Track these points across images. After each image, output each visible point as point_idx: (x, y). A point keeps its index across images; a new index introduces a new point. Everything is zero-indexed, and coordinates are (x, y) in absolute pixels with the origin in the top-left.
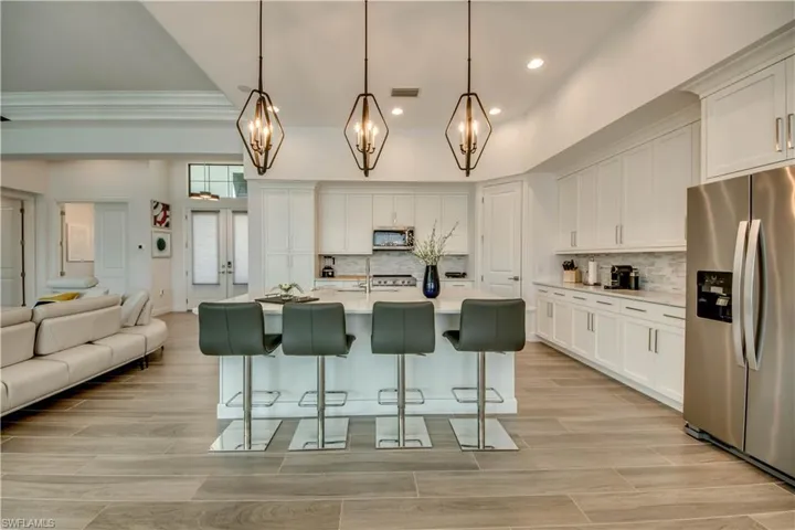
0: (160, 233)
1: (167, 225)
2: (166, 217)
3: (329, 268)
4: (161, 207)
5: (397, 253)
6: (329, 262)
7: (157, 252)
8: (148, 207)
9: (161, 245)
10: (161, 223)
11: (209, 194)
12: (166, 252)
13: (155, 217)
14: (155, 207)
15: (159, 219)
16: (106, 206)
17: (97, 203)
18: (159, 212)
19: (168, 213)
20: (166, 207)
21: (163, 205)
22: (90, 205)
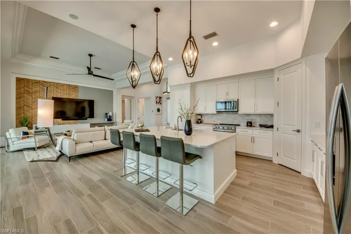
0: (158, 106)
1: (161, 104)
2: (160, 101)
3: (199, 119)
4: (158, 98)
5: (232, 113)
6: (199, 117)
7: (157, 113)
8: (155, 98)
9: (158, 110)
10: (158, 103)
11: (167, 92)
12: (160, 113)
13: (157, 101)
15: (158, 102)
16: (147, 99)
17: (145, 98)
18: (158, 99)
20: (160, 98)
22: (144, 99)
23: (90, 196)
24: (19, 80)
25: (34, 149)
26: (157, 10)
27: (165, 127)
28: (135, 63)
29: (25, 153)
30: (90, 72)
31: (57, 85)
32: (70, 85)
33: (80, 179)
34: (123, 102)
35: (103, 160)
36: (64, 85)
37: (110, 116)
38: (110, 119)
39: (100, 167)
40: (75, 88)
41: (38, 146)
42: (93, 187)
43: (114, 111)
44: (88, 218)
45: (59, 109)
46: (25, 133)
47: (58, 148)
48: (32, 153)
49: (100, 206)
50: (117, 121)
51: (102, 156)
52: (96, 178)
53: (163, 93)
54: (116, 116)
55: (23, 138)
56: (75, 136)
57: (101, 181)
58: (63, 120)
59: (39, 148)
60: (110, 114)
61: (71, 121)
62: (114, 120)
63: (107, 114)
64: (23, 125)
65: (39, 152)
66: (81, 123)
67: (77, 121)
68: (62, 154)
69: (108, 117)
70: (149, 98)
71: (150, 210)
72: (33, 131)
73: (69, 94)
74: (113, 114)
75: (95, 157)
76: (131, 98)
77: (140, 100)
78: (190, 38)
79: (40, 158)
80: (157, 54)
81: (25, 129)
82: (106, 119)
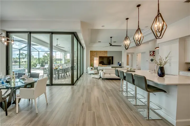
0: (152, 57)
1: (154, 56)
2: (153, 54)
4: (152, 52)
9: (152, 60)
12: (154, 62)
13: (150, 55)
14: (150, 52)
16: (143, 53)
18: (152, 53)
19: (154, 53)
21: (153, 51)
22: (141, 53)
23: (106, 93)
24: (91, 51)
25: (93, 74)
26: (139, 6)
27: (148, 71)
28: (127, 37)
29: (92, 75)
30: (111, 45)
31: (100, 52)
32: (105, 51)
33: (104, 87)
34: (128, 56)
35: (114, 82)
36: (103, 51)
37: (120, 64)
38: (120, 65)
39: (112, 85)
40: (106, 52)
41: (95, 73)
42: (107, 91)
43: (122, 61)
44: (103, 99)
45: (101, 61)
46: (92, 69)
47: (99, 75)
48: (93, 75)
49: (108, 98)
50: (124, 66)
51: (114, 81)
52: (109, 88)
53: (156, 48)
54: (123, 63)
55: (91, 70)
56: (104, 71)
57: (111, 89)
58: (102, 65)
59: (95, 74)
60: (121, 62)
61: (105, 65)
62: (122, 66)
63: (119, 62)
64: (91, 66)
65: (95, 75)
66: (108, 66)
67: (107, 65)
68: (101, 77)
69: (119, 64)
70: (145, 52)
71: (128, 108)
72: (93, 68)
73: (105, 55)
74: (122, 62)
75: (111, 81)
76: (132, 54)
77: (138, 54)
78: (159, 14)
79: (95, 77)
80: (139, 30)
81: (92, 67)
82: (118, 65)
